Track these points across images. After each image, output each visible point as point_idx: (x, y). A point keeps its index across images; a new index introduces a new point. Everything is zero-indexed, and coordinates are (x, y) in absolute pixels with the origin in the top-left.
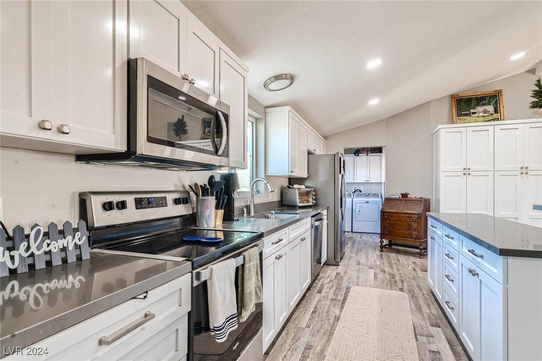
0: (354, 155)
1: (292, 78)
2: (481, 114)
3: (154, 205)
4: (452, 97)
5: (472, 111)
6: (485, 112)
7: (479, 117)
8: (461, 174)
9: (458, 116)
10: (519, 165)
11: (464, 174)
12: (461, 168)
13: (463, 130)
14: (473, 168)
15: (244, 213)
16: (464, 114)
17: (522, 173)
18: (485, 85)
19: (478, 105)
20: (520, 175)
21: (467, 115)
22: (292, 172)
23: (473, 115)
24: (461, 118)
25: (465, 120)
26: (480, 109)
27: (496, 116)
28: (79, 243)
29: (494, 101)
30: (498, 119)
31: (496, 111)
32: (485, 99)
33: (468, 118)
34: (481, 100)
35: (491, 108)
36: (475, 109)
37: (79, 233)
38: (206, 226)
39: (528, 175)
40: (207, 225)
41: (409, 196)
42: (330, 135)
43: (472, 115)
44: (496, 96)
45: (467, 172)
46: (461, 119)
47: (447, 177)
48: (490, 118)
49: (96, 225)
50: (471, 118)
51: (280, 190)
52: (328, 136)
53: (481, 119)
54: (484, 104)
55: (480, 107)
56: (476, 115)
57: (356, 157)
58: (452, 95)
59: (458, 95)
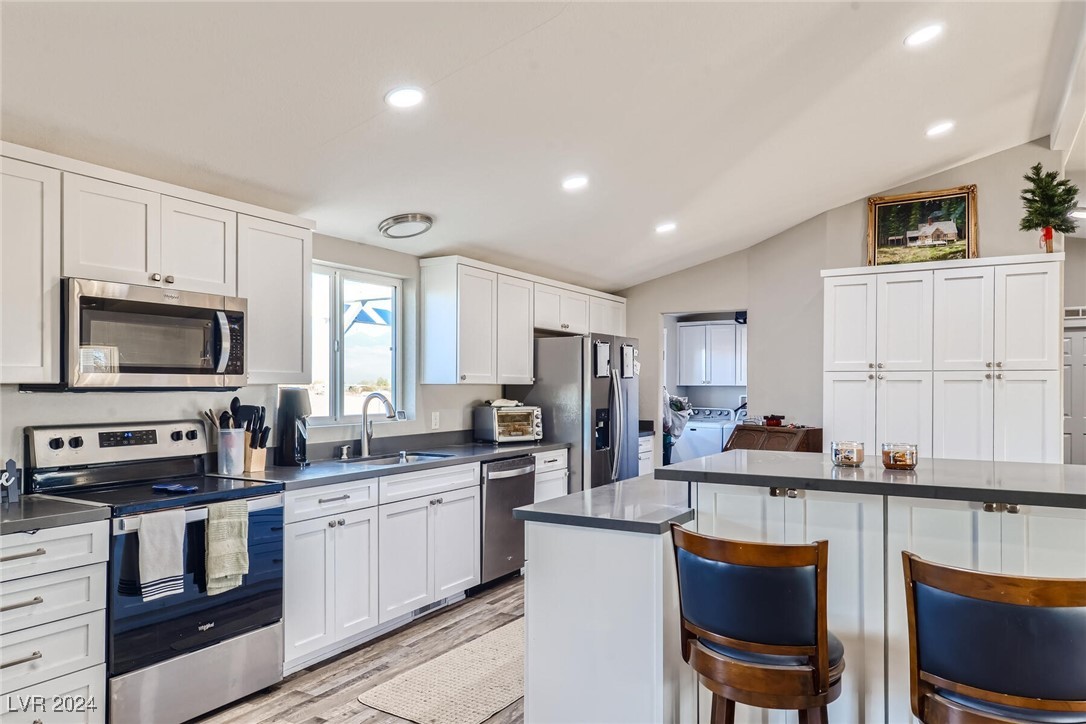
0: (733, 321)
1: (428, 219)
2: (929, 242)
3: (132, 442)
4: (872, 201)
5: (910, 234)
6: (938, 235)
7: (924, 247)
8: (865, 376)
9: (881, 245)
10: (983, 360)
11: (871, 377)
12: (865, 362)
13: (870, 279)
14: (888, 363)
15: (342, 454)
16: (893, 241)
17: (988, 377)
18: (940, 173)
19: (923, 220)
20: (985, 380)
21: (898, 243)
22: (463, 378)
23: (912, 244)
24: (886, 249)
25: (894, 254)
26: (927, 229)
27: (960, 245)
28: (6, 484)
29: (960, 209)
30: (963, 254)
31: (961, 235)
32: (939, 207)
33: (900, 250)
34: (928, 209)
35: (949, 228)
36: (917, 229)
37: (7, 474)
38: (225, 472)
39: (1003, 381)
40: (228, 471)
41: (783, 423)
42: (634, 287)
43: (910, 244)
44: (963, 199)
45: (875, 373)
46: (886, 253)
47: (837, 384)
48: (947, 250)
49: (38, 467)
50: (907, 250)
51: (469, 410)
52: (628, 289)
53: (929, 253)
54: (937, 219)
55: (927, 225)
56: (919, 243)
57: (738, 325)
58: (869, 199)
59: (881, 199)
